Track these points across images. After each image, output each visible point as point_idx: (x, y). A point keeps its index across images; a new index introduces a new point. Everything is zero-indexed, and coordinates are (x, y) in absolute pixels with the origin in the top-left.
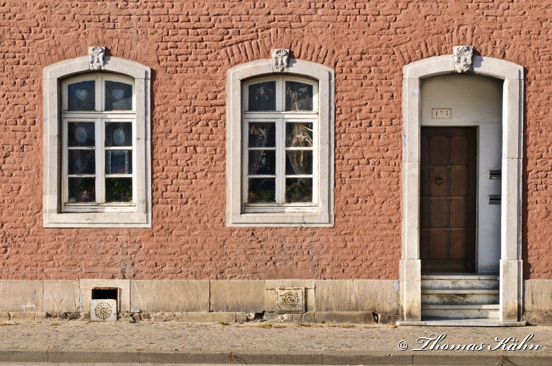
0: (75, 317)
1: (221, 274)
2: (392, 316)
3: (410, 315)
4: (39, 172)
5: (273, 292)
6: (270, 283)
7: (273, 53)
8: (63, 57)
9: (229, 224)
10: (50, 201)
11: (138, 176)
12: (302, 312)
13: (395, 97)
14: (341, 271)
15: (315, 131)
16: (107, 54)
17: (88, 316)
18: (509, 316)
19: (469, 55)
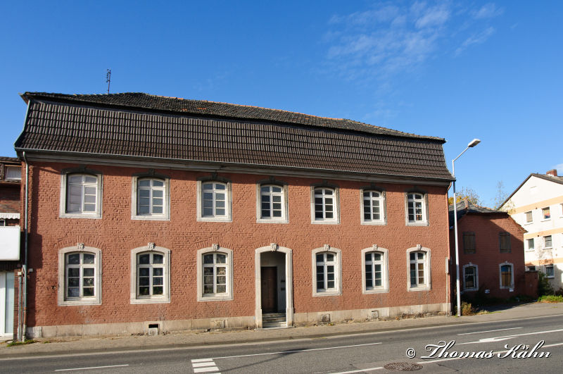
0: (142, 335)
1: (195, 318)
2: (253, 328)
3: (259, 327)
4: (129, 285)
5: (214, 322)
6: (212, 319)
7: (213, 245)
8: (139, 246)
9: (198, 301)
10: (133, 295)
11: (165, 286)
12: (223, 328)
13: (253, 259)
14: (236, 314)
15: (227, 270)
16: (155, 245)
17: (147, 334)
18: (289, 325)
19: (275, 246)
